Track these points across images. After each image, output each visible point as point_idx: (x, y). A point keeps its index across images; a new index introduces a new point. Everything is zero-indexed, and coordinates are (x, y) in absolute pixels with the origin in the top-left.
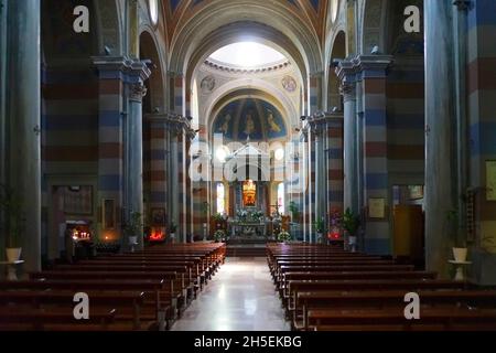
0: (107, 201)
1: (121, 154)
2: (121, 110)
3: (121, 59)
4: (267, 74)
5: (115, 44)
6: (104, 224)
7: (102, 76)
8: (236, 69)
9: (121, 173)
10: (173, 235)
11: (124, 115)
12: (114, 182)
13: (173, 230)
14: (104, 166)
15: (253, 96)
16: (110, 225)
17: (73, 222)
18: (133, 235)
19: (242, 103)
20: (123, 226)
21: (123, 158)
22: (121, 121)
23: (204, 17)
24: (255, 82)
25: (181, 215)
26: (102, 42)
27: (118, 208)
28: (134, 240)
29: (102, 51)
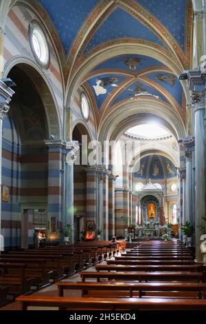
0: (52, 218)
1: (60, 193)
2: (60, 168)
3: (60, 141)
4: (163, 141)
5: (57, 133)
6: (50, 230)
7: (50, 150)
8: (145, 138)
9: (60, 202)
10: (99, 236)
11: (62, 172)
12: (56, 208)
13: (99, 233)
14: (51, 199)
15: (156, 154)
16: (54, 231)
17: (39, 229)
18: (67, 236)
19: (151, 158)
20: (61, 232)
21: (62, 195)
22: (60, 175)
23: (118, 112)
24: (157, 146)
25: (105, 225)
26: (50, 132)
27: (58, 222)
28: (67, 239)
29: (50, 137)
